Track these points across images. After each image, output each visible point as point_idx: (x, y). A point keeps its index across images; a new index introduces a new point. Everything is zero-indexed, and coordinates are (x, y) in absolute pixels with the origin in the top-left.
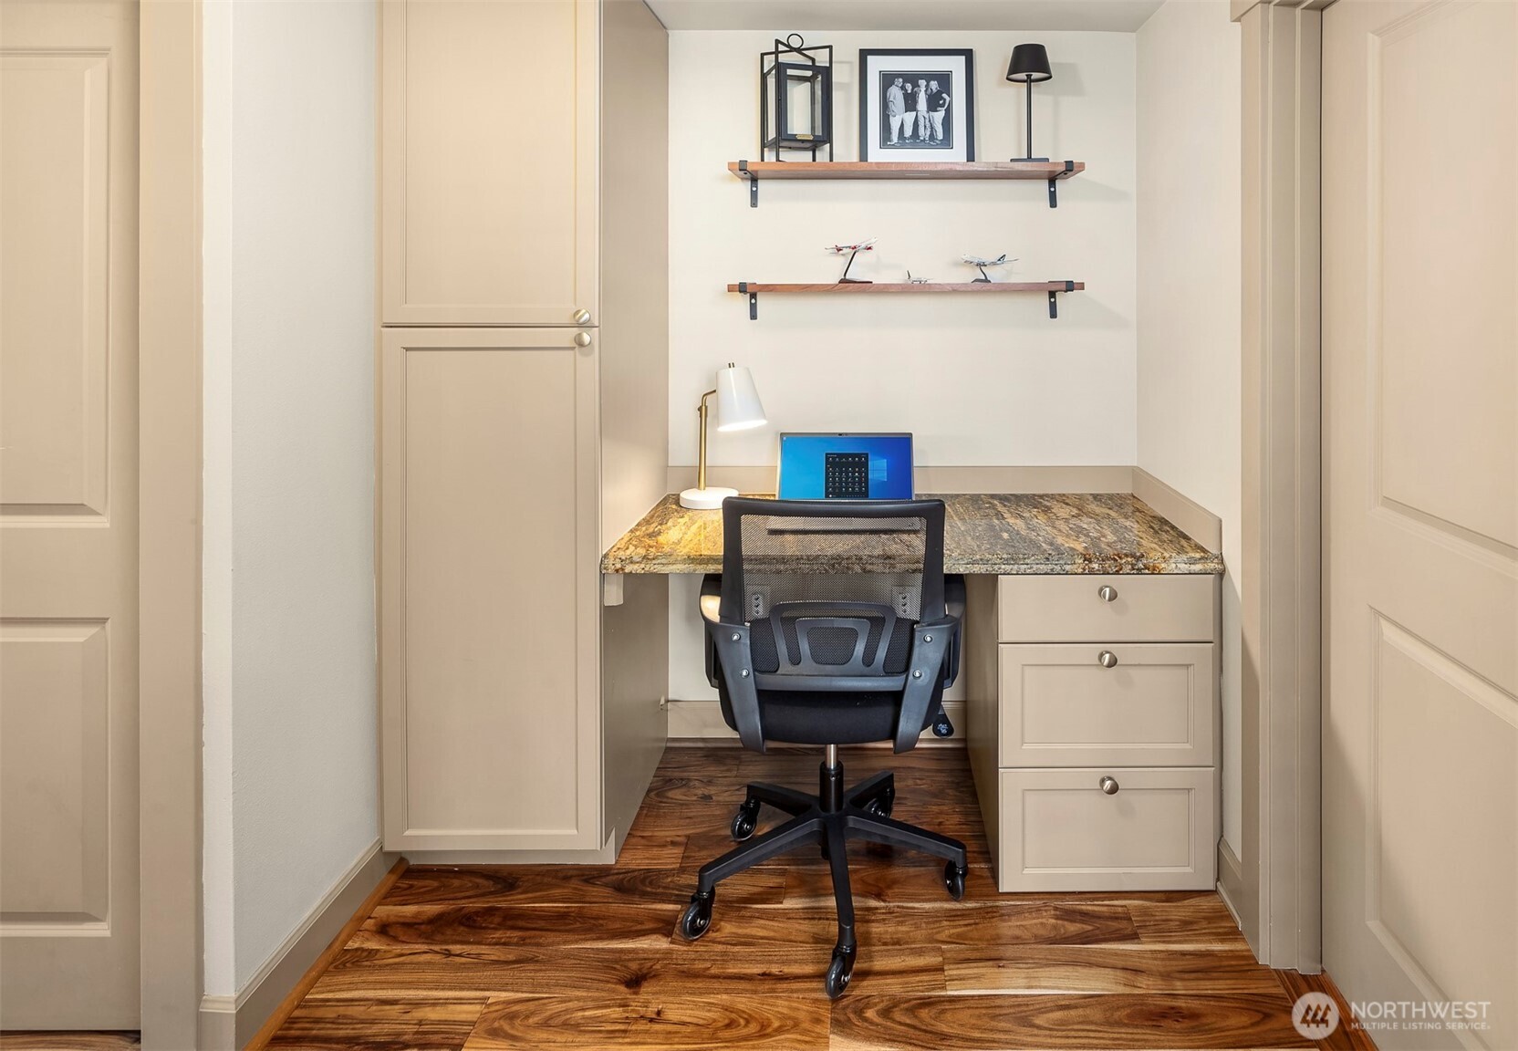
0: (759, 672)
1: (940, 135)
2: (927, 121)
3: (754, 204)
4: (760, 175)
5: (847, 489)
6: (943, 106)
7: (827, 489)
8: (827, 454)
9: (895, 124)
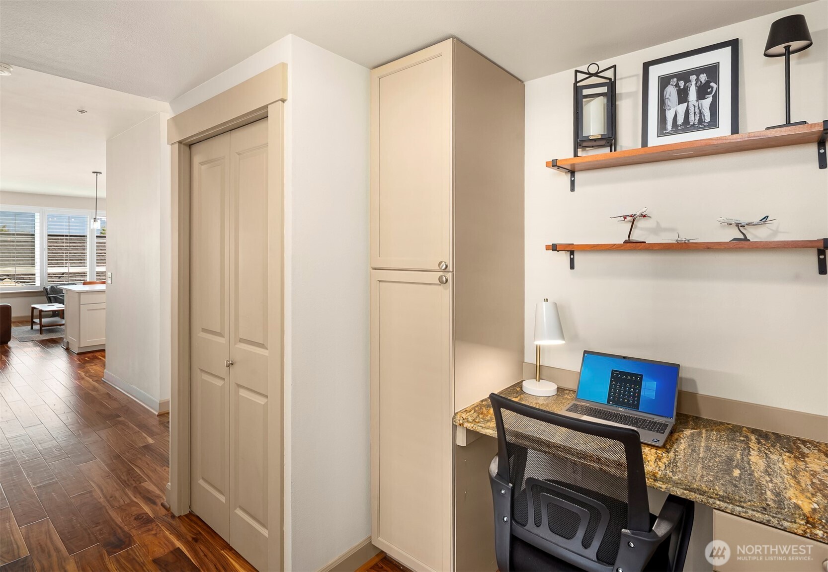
0: (516, 521)
1: (707, 118)
2: (696, 108)
3: (573, 189)
4: (577, 168)
5: (624, 400)
6: (710, 93)
7: (609, 397)
8: (613, 370)
9: (670, 116)
